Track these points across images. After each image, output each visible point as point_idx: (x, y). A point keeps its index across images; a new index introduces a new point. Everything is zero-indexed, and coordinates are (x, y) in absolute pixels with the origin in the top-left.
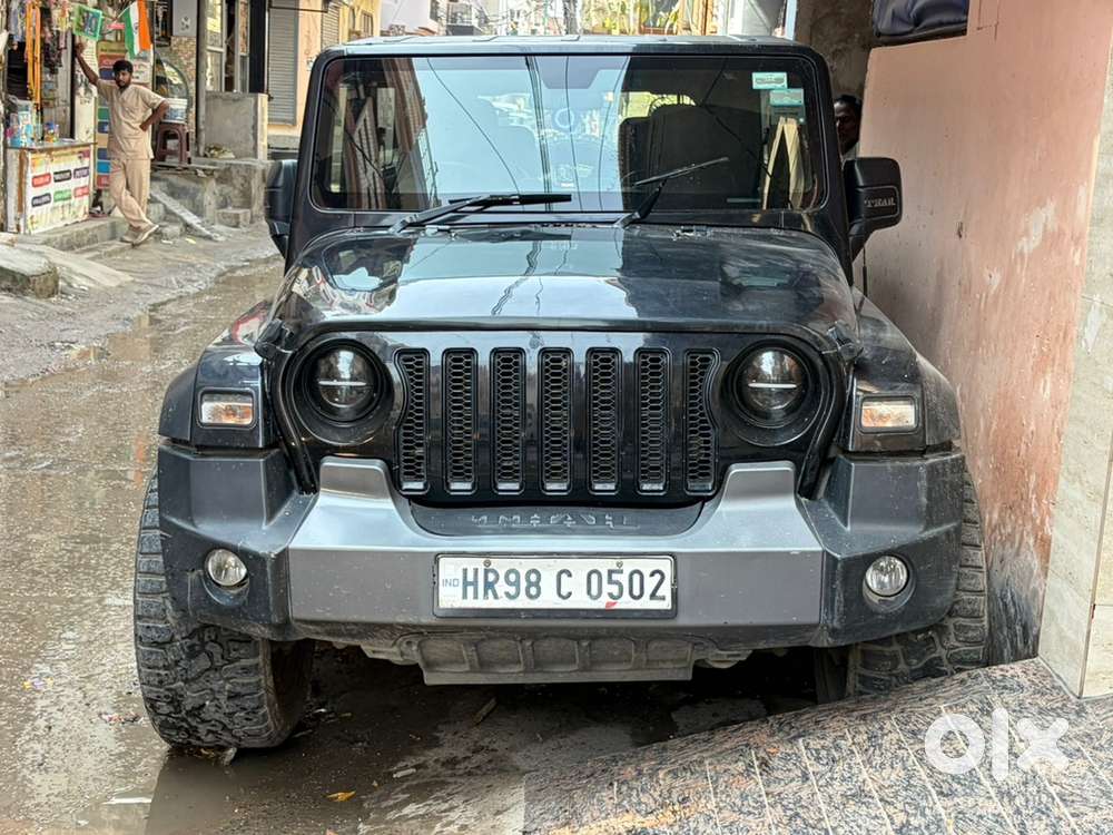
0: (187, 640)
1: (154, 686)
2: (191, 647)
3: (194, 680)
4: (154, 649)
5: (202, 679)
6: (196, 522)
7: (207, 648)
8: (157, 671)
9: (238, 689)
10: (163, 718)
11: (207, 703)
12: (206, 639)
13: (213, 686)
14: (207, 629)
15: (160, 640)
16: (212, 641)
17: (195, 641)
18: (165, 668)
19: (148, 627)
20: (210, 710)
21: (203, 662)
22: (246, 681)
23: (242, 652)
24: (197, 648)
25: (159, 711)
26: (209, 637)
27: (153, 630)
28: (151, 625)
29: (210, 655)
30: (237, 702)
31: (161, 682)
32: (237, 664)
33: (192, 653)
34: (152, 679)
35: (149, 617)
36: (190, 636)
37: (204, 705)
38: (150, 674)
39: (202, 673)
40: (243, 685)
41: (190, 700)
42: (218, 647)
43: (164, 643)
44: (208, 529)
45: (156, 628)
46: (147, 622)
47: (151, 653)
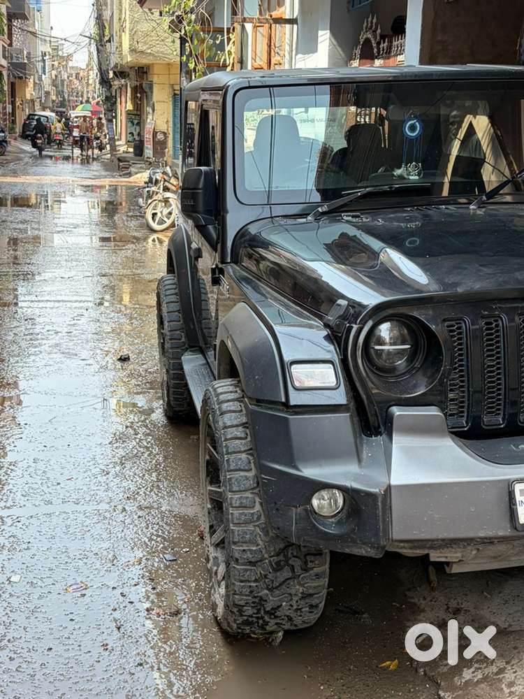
0: (275, 558)
1: (246, 596)
2: (278, 563)
3: (277, 588)
4: (249, 567)
5: (284, 587)
6: (300, 467)
7: (290, 562)
8: (249, 584)
9: (311, 591)
10: (245, 618)
11: (284, 604)
12: (290, 555)
13: (291, 591)
14: (290, 548)
15: (253, 560)
16: (294, 557)
17: (281, 558)
18: (256, 581)
19: (244, 550)
20: (285, 609)
21: (286, 573)
22: (316, 585)
23: (317, 562)
24: (282, 563)
25: (244, 614)
26: (292, 553)
27: (248, 552)
28: (245, 548)
29: (292, 568)
30: (307, 601)
31: (251, 592)
32: (311, 572)
33: (278, 568)
34: (244, 590)
35: (245, 542)
36: (278, 555)
37: (281, 605)
38: (243, 587)
39: (284, 582)
40: (315, 587)
41: (272, 603)
42: (299, 561)
43: (257, 562)
44: (310, 472)
45: (250, 550)
46: (242, 546)
47: (246, 570)
